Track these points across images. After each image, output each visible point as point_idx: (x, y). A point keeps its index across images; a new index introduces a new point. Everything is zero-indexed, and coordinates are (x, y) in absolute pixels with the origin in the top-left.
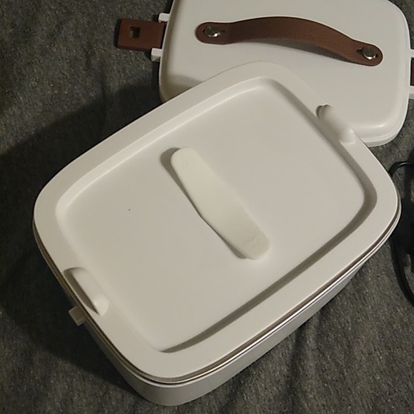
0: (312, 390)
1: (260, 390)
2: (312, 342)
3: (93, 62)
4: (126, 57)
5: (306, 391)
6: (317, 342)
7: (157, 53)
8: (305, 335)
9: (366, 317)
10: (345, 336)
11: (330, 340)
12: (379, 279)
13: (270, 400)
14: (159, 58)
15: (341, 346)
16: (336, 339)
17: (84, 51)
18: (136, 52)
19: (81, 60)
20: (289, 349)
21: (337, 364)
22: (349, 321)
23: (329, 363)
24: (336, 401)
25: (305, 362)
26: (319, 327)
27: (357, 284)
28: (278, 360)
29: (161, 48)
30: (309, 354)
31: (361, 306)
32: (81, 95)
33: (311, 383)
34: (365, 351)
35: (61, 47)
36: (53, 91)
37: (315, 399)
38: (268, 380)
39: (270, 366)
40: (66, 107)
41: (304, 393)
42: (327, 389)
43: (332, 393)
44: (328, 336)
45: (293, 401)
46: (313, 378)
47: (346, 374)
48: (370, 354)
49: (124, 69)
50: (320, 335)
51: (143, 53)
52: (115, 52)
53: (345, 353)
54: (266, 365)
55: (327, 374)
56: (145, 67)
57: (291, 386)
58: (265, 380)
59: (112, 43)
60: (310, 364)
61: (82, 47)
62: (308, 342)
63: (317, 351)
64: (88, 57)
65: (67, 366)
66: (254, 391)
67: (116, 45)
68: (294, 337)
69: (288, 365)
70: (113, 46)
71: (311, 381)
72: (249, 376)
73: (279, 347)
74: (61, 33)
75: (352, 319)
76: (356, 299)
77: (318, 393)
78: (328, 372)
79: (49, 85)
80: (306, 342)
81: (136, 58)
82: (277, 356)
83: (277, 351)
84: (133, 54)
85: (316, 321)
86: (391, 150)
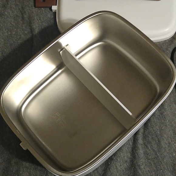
0: (142, 164)
1: (118, 166)
2: (141, 141)
3: (25, 16)
4: (40, 12)
5: (140, 165)
6: (143, 140)
7: (54, 8)
8: (137, 138)
9: (166, 126)
10: (157, 136)
11: (150, 139)
12: (171, 106)
13: (123, 171)
14: (56, 10)
15: (155, 141)
16: (152, 138)
17: (21, 11)
18: (45, 8)
19: (19, 16)
20: (130, 145)
21: (154, 151)
22: (158, 129)
23: (150, 150)
24: (155, 168)
25: (138, 151)
26: (144, 133)
27: (161, 110)
28: (125, 151)
29: (56, 5)
30: (140, 147)
31: (163, 121)
32: (21, 33)
33: (142, 161)
34: (167, 142)
35: (9, 11)
36: (8, 33)
37: (144, 168)
38: (121, 161)
39: (122, 154)
40: (14, 40)
41: (139, 166)
42: (150, 163)
43: (153, 165)
44: (148, 137)
45: (134, 170)
46: (143, 158)
47: (158, 155)
48: (169, 143)
49: (40, 18)
50: (144, 137)
51: (48, 9)
52: (35, 10)
53: (157, 144)
54: (120, 154)
55: (149, 156)
56: (50, 15)
57: (132, 163)
58: (120, 161)
59: (33, 6)
60: (141, 151)
61: (19, 9)
62: (139, 141)
63: (144, 145)
64: (22, 14)
65: (27, 164)
66: (115, 167)
67: (35, 6)
68: (132, 139)
69: (131, 153)
70: (34, 7)
71: (141, 160)
72: (112, 160)
73: (125, 145)
74: (8, 4)
75: (159, 127)
76: (161, 118)
77: (146, 165)
78: (150, 154)
79: (6, 30)
80: (138, 141)
81: (45, 11)
82: (125, 149)
83: (124, 147)
84: (43, 10)
85: (142, 130)
86: (172, 41)
